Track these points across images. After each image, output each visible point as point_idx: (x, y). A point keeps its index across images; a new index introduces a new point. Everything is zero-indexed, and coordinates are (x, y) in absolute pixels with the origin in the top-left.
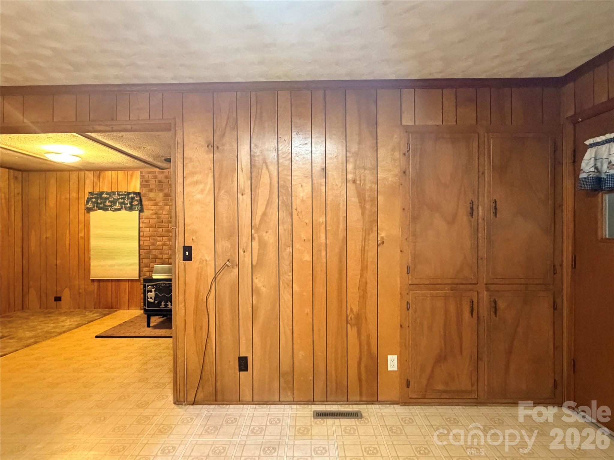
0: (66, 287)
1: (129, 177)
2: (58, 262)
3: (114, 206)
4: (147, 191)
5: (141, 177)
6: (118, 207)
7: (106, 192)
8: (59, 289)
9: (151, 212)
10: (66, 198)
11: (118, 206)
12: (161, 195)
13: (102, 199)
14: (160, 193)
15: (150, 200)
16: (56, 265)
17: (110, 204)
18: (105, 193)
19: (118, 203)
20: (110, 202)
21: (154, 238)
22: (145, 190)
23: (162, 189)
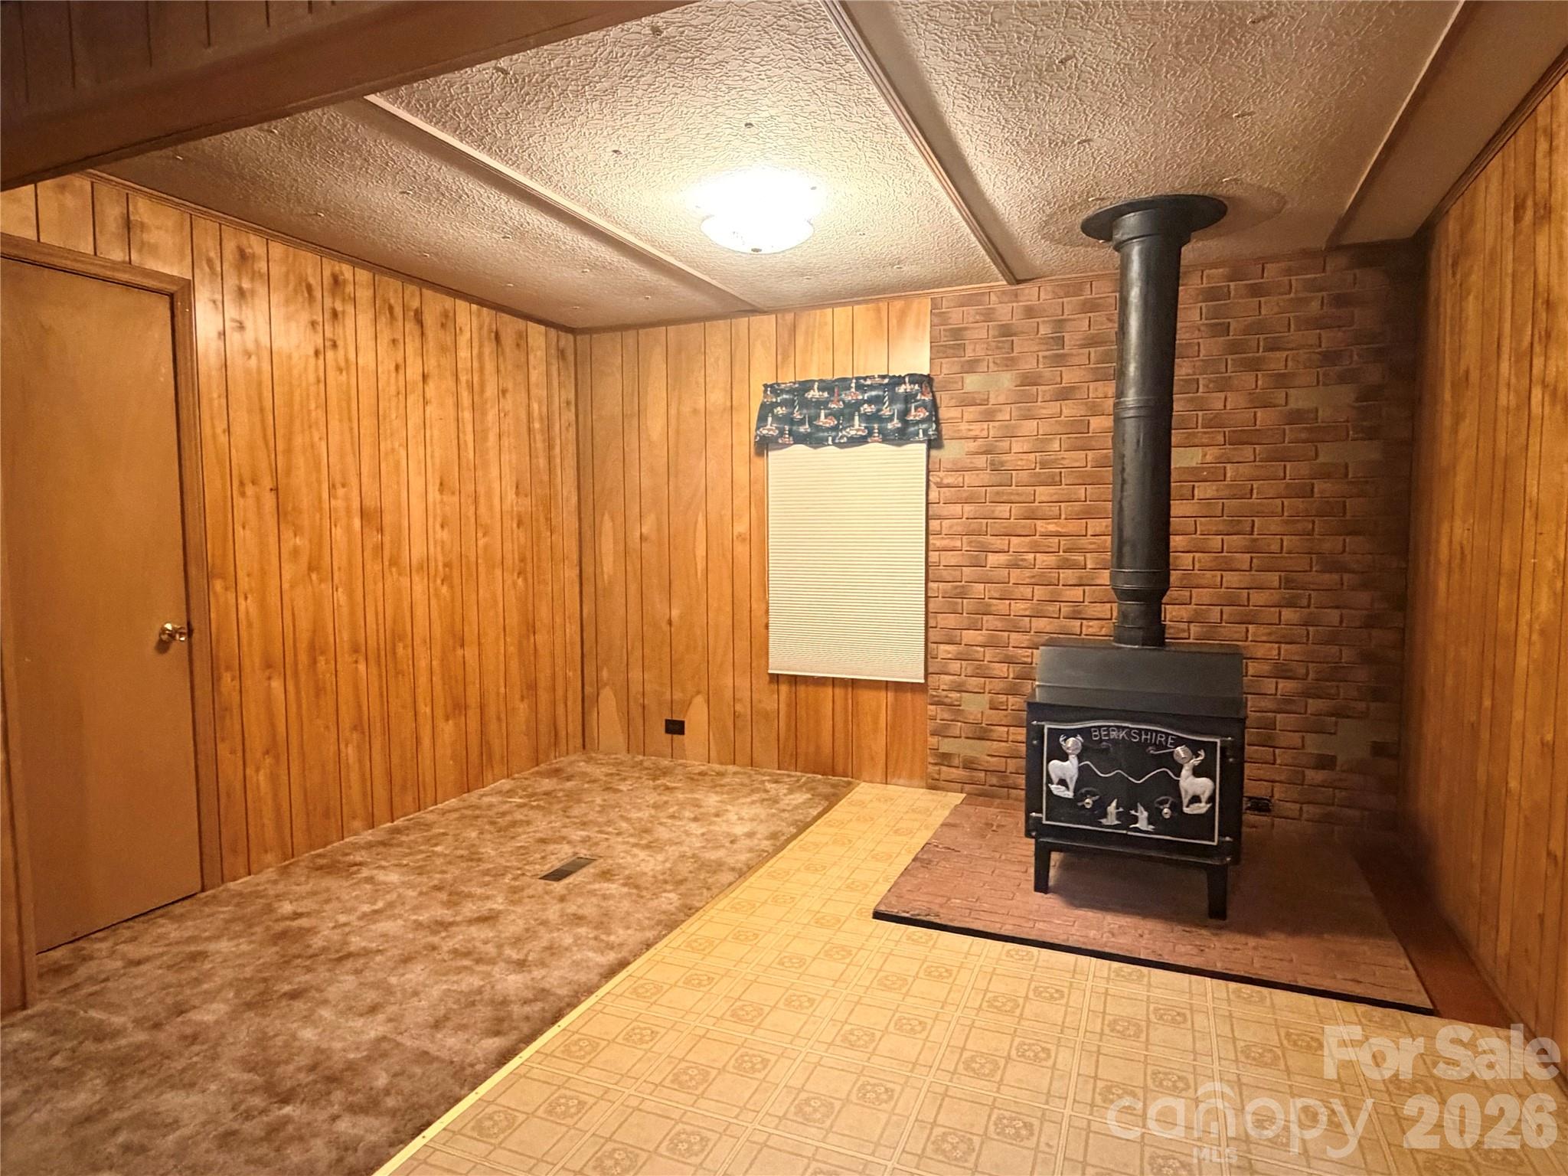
0: (698, 693)
1: (894, 322)
2: (675, 613)
3: (844, 428)
4: (957, 368)
5: (936, 320)
6: (860, 433)
7: (821, 381)
8: (678, 696)
9: (972, 446)
10: (695, 411)
11: (857, 427)
12: (1007, 380)
13: (807, 408)
14: (1004, 374)
15: (967, 401)
16: (670, 623)
17: (833, 422)
18: (816, 386)
19: (860, 415)
20: (831, 414)
21: (981, 538)
22: (947, 368)
23: (1012, 359)
